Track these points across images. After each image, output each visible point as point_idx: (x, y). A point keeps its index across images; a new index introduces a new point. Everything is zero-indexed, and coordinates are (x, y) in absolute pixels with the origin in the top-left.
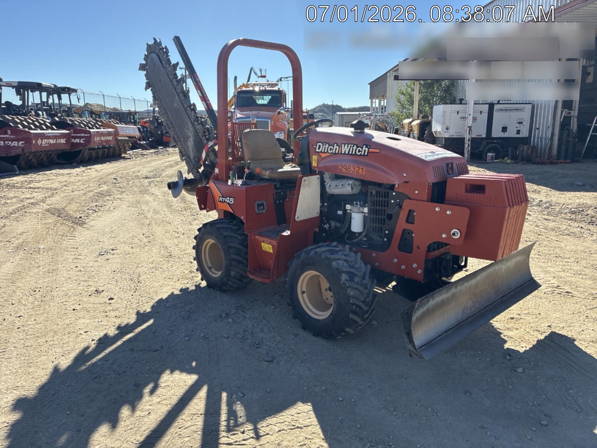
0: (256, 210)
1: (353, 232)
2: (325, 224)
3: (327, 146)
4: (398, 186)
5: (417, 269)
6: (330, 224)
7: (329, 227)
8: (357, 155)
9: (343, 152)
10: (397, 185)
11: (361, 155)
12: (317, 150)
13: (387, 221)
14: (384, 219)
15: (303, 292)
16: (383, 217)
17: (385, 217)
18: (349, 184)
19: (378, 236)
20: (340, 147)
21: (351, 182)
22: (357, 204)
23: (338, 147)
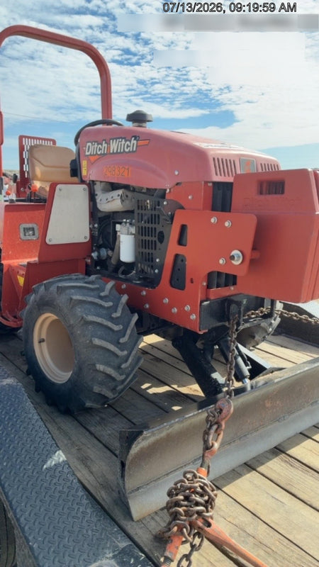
0: (22, 235)
1: (122, 262)
2: (93, 251)
3: (96, 145)
4: (170, 192)
5: (190, 313)
6: (99, 253)
7: (97, 257)
8: (126, 152)
9: (111, 152)
10: (168, 190)
11: (129, 152)
12: (87, 153)
13: (158, 243)
14: (155, 241)
15: (41, 341)
16: (154, 239)
17: (156, 239)
18: (119, 195)
19: (149, 266)
20: (108, 143)
21: (120, 192)
22: (126, 223)
23: (106, 145)
